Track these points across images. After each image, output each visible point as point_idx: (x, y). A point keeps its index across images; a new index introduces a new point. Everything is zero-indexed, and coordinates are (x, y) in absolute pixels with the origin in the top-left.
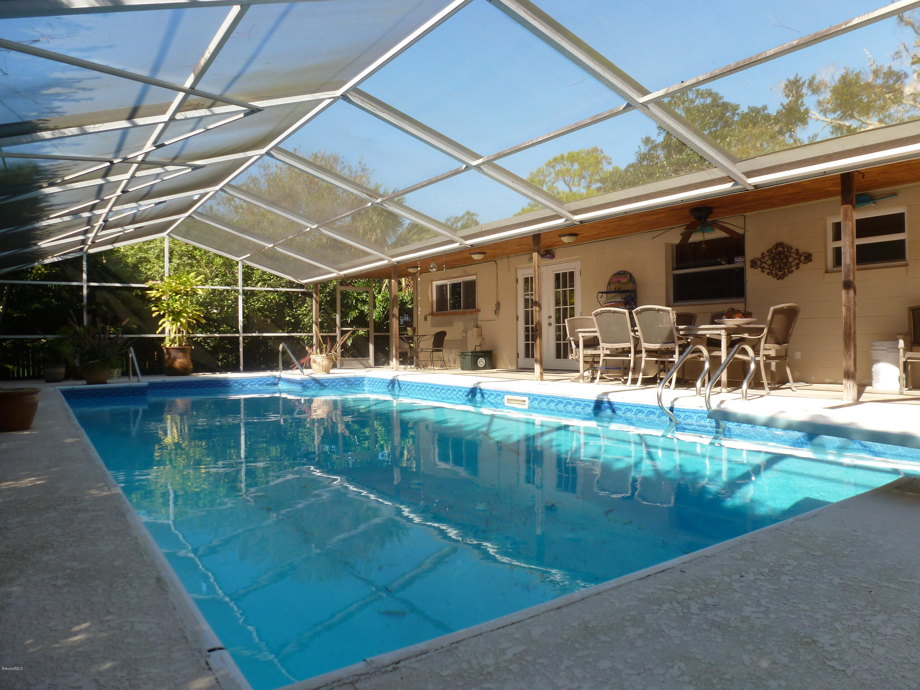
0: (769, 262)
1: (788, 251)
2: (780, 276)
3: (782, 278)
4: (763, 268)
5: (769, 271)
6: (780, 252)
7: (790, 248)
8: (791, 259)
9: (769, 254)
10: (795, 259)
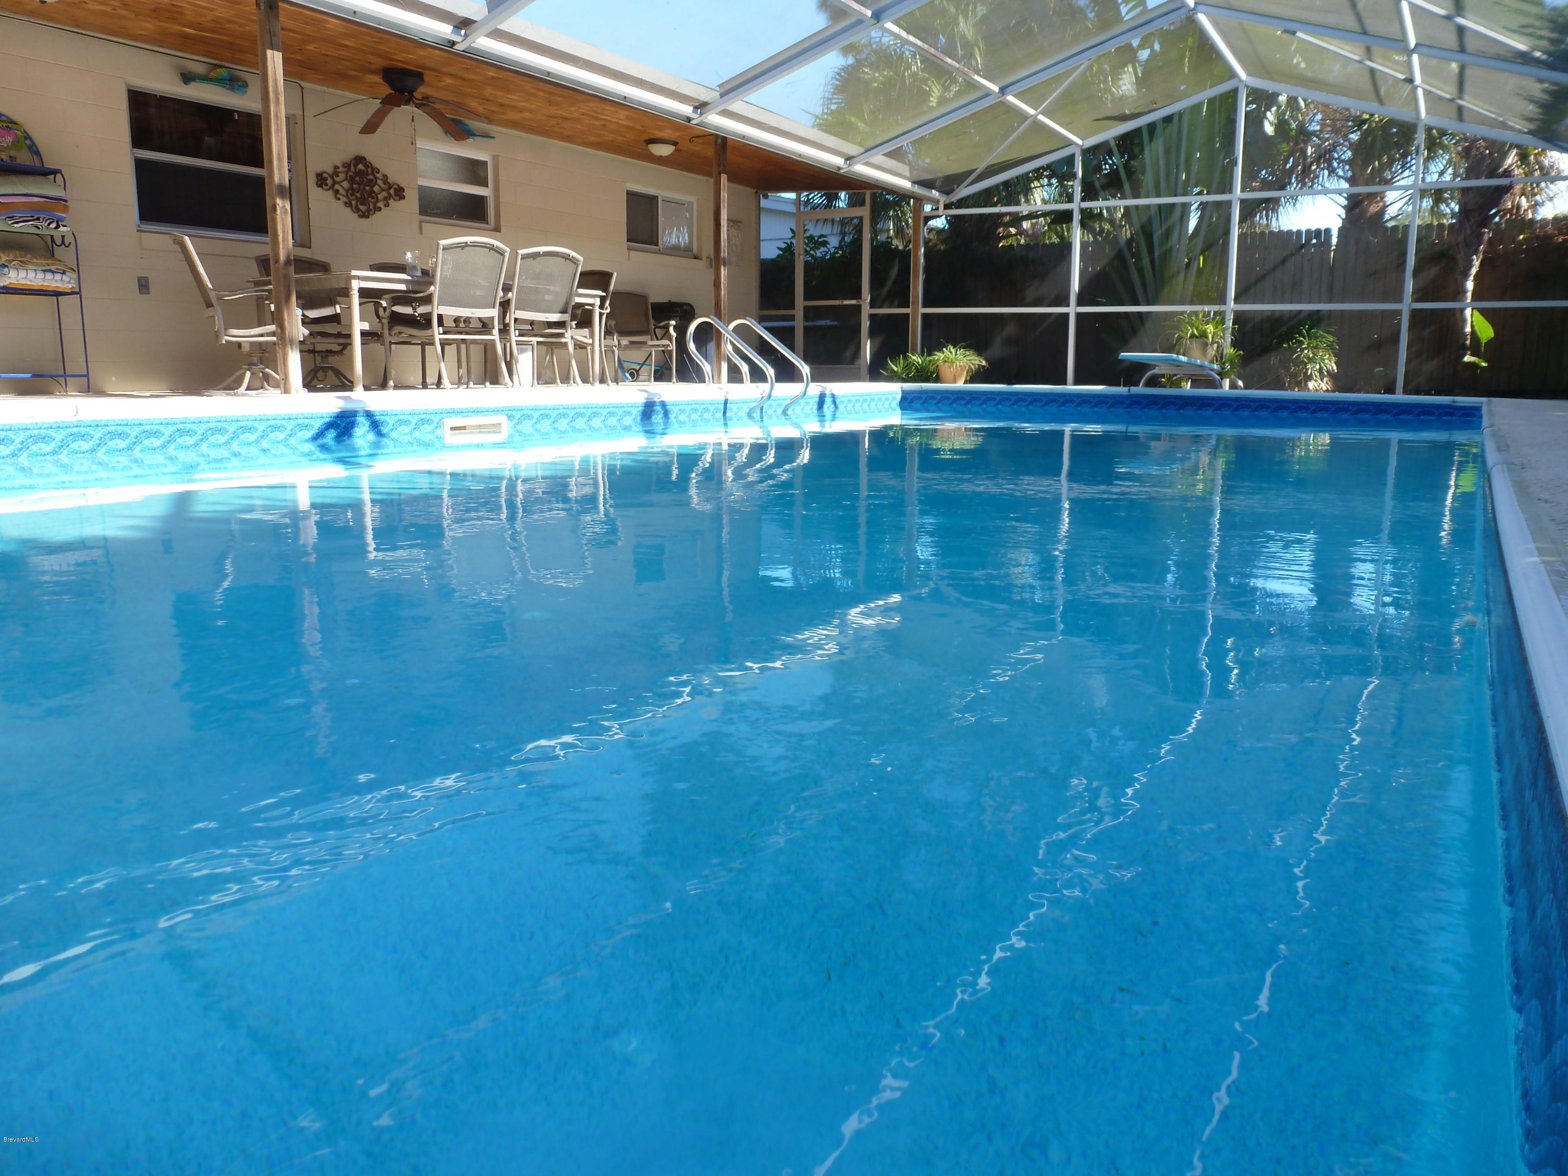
0: (346, 184)
1: (373, 174)
2: (363, 213)
3: (368, 217)
4: (337, 192)
5: (346, 200)
6: (361, 173)
7: (375, 170)
8: (376, 189)
9: (345, 170)
10: (383, 190)
